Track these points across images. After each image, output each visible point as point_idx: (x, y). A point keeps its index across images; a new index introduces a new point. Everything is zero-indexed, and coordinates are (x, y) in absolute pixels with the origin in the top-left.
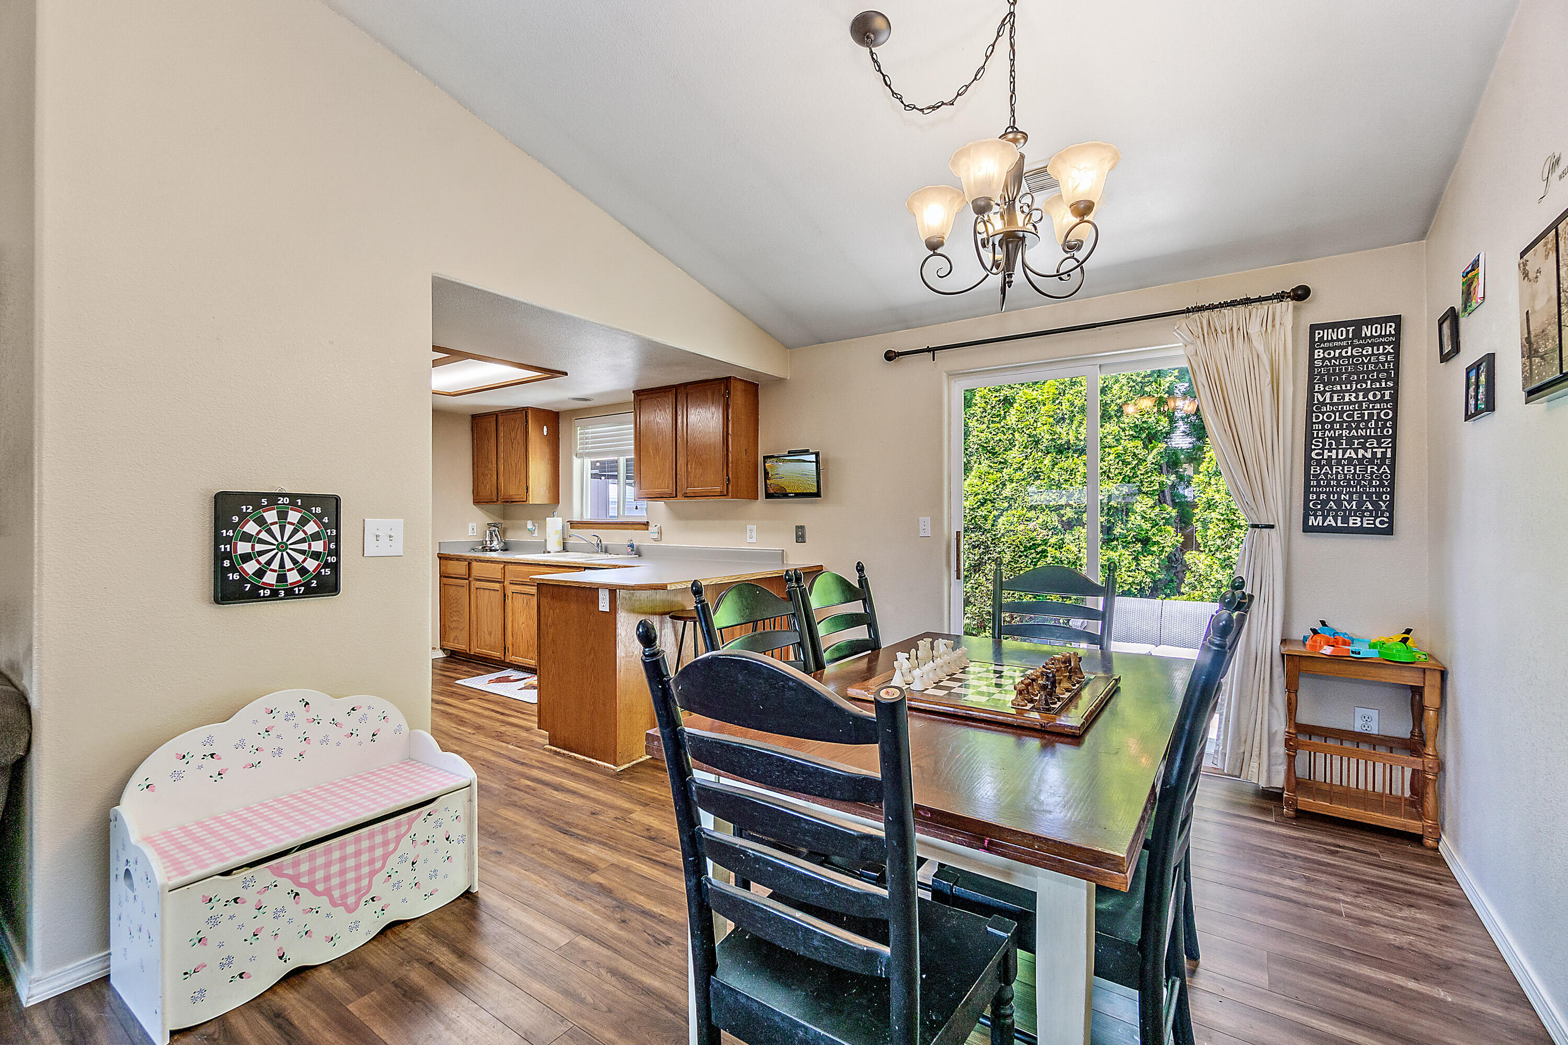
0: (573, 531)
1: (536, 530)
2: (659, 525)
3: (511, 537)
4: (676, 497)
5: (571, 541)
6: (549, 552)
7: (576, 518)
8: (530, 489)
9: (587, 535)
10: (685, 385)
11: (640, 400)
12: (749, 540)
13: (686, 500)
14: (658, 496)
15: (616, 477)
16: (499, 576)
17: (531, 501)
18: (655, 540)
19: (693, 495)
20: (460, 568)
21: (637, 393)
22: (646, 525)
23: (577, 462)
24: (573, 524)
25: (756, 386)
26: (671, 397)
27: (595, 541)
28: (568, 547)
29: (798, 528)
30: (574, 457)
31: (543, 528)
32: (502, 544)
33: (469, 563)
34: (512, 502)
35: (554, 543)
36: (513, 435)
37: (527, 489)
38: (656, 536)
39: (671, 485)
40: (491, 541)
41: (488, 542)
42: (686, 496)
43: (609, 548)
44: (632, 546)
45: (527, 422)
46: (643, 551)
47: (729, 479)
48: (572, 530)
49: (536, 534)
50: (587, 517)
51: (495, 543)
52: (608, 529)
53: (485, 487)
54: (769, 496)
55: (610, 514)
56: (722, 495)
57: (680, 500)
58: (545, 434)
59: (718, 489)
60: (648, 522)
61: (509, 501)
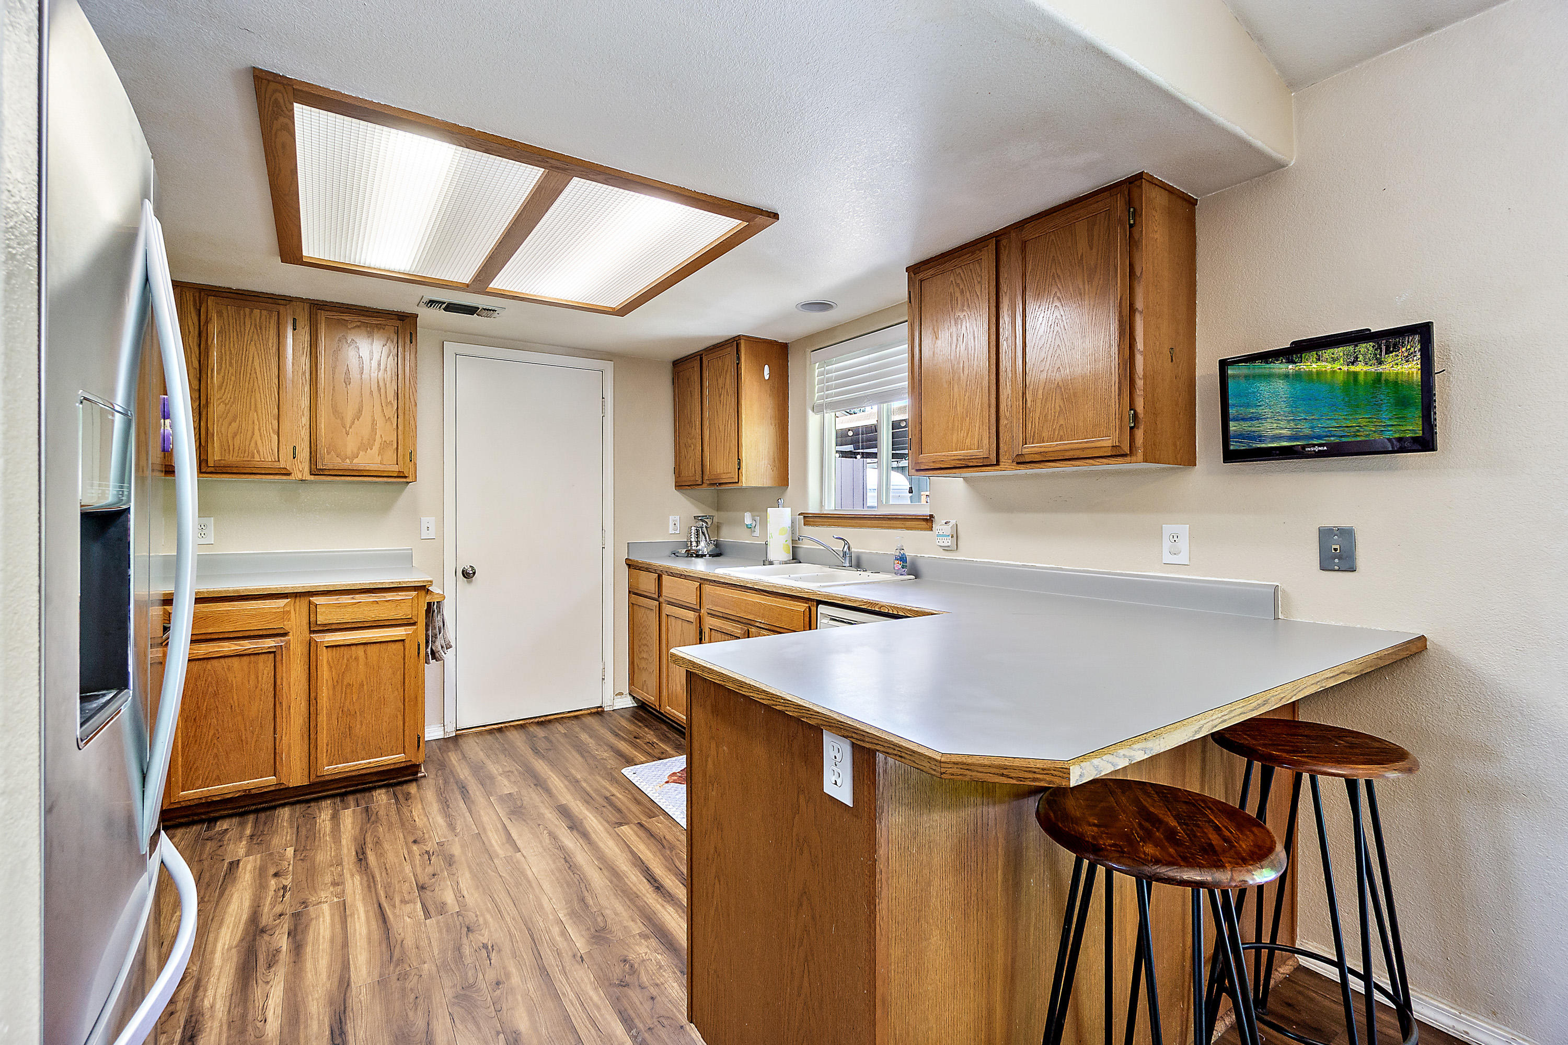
0: (809, 531)
1: (757, 527)
2: (953, 522)
3: (728, 536)
4: (998, 463)
5: (805, 545)
6: (771, 563)
7: (813, 509)
8: (744, 464)
9: (827, 536)
10: (1020, 226)
11: (921, 281)
12: (1168, 558)
13: (1023, 471)
14: (957, 463)
15: (874, 455)
16: (692, 600)
17: (745, 483)
18: (946, 549)
19: (1038, 458)
20: (647, 583)
21: (914, 270)
22: (928, 521)
23: (813, 420)
24: (809, 519)
25: (1192, 203)
26: (987, 256)
27: (839, 547)
28: (801, 554)
29: (1325, 534)
30: (810, 412)
31: (764, 523)
32: (712, 547)
33: (660, 577)
34: (720, 484)
35: (778, 549)
36: (721, 381)
37: (739, 464)
38: (948, 542)
39: (986, 441)
40: (698, 542)
41: (694, 544)
42: (1021, 462)
43: (864, 558)
44: (902, 559)
45: (739, 358)
46: (924, 568)
47: (1135, 416)
48: (806, 527)
49: (757, 533)
50: (830, 507)
51: (702, 544)
52: (861, 526)
53: (688, 463)
54: (1230, 456)
55: (869, 504)
56: (1117, 454)
57: (1008, 470)
58: (767, 377)
59: (1107, 442)
60: (931, 516)
61: (717, 484)
